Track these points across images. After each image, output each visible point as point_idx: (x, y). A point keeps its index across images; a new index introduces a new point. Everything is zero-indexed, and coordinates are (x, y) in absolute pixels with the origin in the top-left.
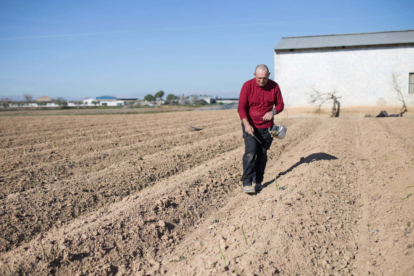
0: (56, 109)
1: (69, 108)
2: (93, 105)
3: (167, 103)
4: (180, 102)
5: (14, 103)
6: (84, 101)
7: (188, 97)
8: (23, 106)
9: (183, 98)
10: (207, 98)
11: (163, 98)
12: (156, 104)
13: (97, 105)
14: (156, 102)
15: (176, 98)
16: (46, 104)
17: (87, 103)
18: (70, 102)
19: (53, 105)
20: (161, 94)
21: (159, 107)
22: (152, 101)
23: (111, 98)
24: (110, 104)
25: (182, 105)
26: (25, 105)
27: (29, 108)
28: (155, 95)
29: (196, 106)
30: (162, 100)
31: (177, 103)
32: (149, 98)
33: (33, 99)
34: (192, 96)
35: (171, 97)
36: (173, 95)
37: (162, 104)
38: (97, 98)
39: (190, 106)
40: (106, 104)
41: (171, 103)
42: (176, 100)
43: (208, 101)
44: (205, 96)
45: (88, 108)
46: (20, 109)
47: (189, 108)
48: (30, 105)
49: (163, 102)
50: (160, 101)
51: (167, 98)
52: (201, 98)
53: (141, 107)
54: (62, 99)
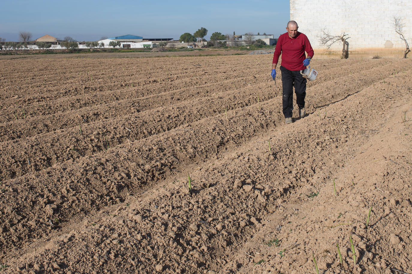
0: (63, 52)
1: (80, 51)
2: (112, 47)
3: (210, 45)
4: (229, 43)
5: (8, 44)
6: (100, 42)
7: (241, 37)
8: (20, 49)
9: (234, 38)
10: (266, 38)
11: (205, 37)
12: (195, 45)
13: (118, 47)
14: (196, 43)
15: (224, 37)
16: (50, 46)
17: (103, 44)
18: (80, 44)
19: (58, 47)
20: (203, 32)
21: (200, 50)
22: (191, 41)
23: (136, 38)
24: (133, 46)
25: (231, 47)
26: (22, 48)
27: (28, 50)
28: (195, 34)
29: (251, 49)
30: (204, 40)
31: (224, 46)
32: (187, 38)
33: (32, 39)
34: (246, 34)
35: (217, 36)
36: (220, 34)
37: (204, 46)
38: (116, 38)
39: (242, 49)
40: (129, 45)
41: (216, 45)
42: (223, 41)
43: (267, 42)
44: (265, 34)
45: (105, 50)
46: (16, 53)
47: (240, 52)
48: (29, 47)
49: (206, 43)
50: (202, 42)
51: (212, 38)
52: (257, 38)
53: (175, 51)
54: (70, 38)
